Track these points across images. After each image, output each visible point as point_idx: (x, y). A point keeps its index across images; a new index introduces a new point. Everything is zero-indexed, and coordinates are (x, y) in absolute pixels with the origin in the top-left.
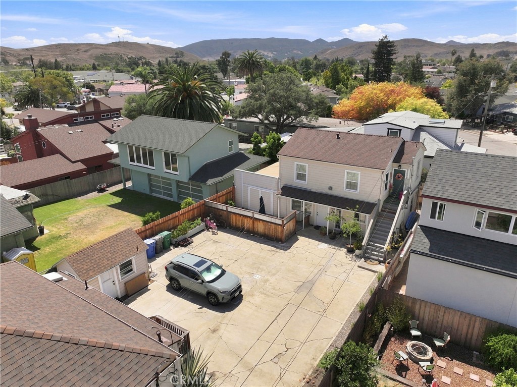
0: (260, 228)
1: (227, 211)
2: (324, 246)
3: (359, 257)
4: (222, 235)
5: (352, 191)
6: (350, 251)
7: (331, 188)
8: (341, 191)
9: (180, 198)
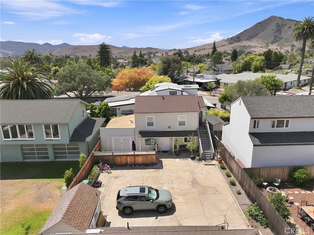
1: (113, 155)
4: (116, 172)
5: (182, 126)
6: (193, 159)
7: (169, 127)
8: (177, 128)
9: (56, 158)
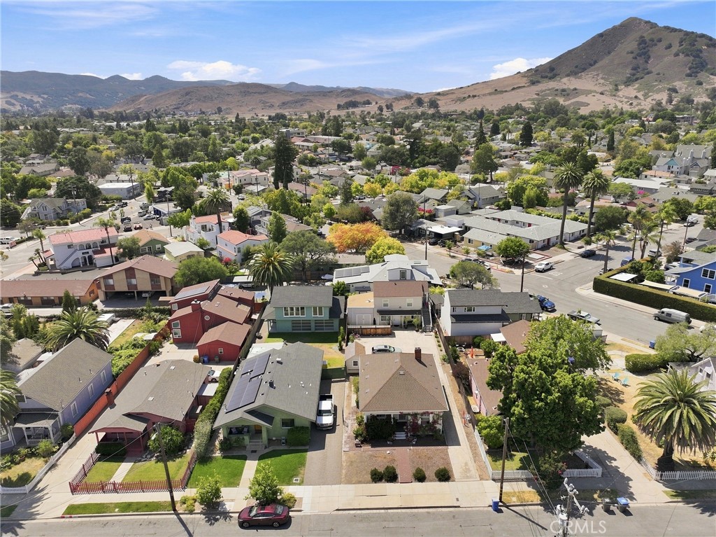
0: (379, 331)
1: (361, 328)
2: (406, 332)
3: (422, 332)
4: (365, 339)
5: (410, 307)
6: (417, 331)
7: (400, 307)
8: (405, 308)
9: (316, 329)
